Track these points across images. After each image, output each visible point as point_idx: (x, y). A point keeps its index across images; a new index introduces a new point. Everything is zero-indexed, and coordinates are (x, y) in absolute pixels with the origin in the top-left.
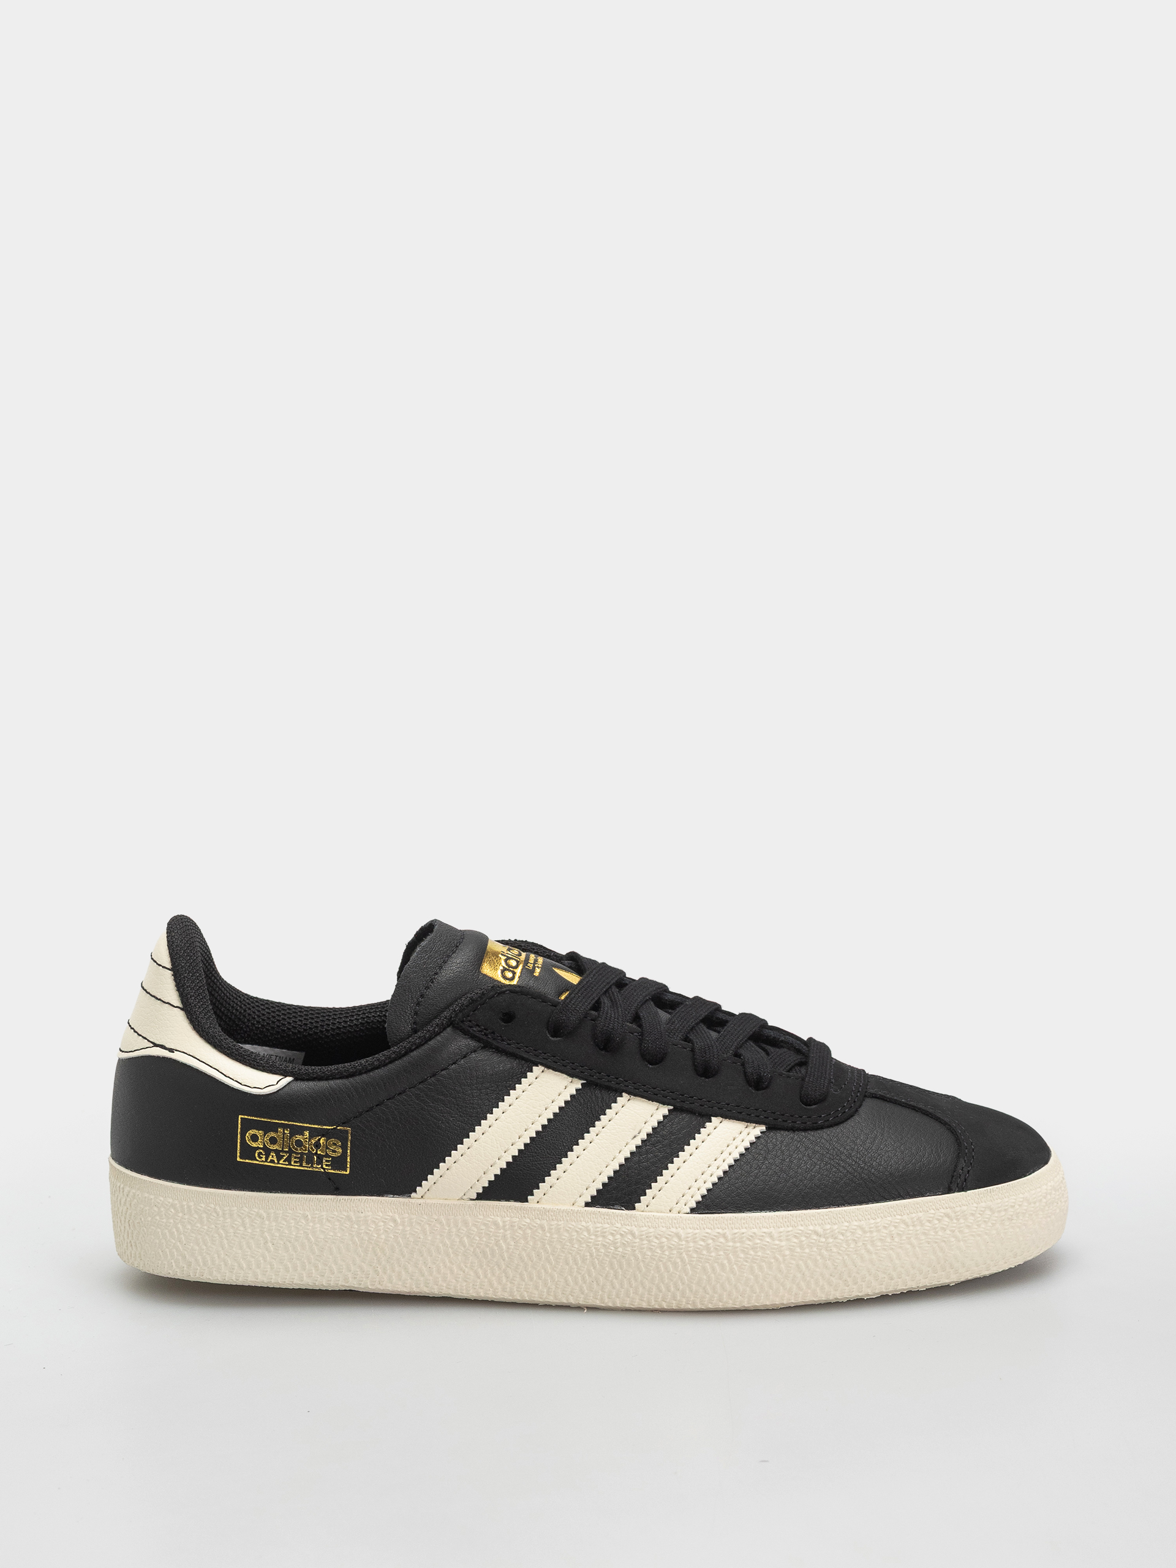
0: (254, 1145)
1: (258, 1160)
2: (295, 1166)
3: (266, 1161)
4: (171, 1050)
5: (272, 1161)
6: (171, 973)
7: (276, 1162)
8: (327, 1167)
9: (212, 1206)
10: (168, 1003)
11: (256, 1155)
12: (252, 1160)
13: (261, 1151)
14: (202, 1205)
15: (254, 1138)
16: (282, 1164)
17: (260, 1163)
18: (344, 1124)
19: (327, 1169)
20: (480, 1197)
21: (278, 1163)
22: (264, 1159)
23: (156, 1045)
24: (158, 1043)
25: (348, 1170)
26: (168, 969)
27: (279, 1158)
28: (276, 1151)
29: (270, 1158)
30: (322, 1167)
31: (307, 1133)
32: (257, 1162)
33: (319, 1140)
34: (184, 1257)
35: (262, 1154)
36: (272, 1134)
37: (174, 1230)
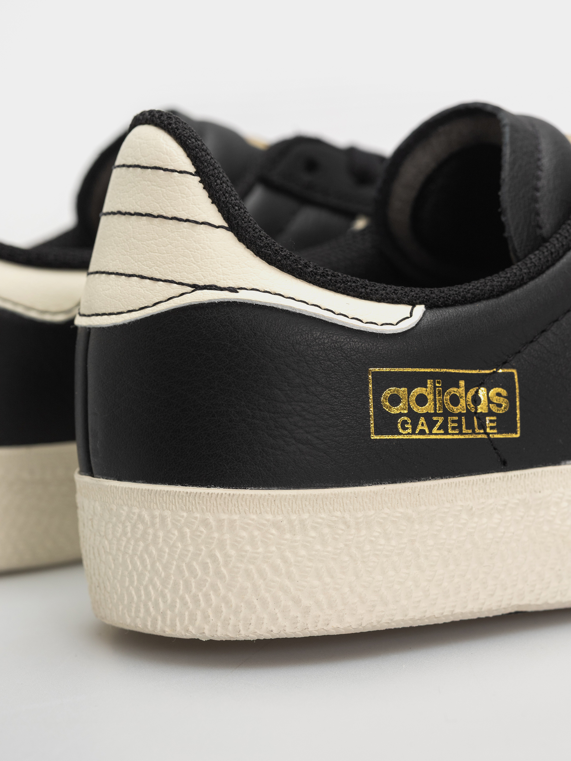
0: (394, 411)
1: (401, 434)
2: (453, 434)
3: (413, 433)
4: (233, 290)
5: (422, 432)
6: (198, 179)
7: (427, 431)
8: (492, 431)
9: (338, 514)
10: (203, 223)
11: (399, 425)
12: (393, 434)
13: (406, 418)
14: (323, 515)
15: (395, 400)
16: (437, 434)
17: (406, 437)
18: (504, 365)
19: (492, 433)
21: (431, 433)
22: (410, 431)
23: (196, 287)
24: (201, 283)
25: (519, 432)
26: (191, 174)
27: (431, 424)
28: (428, 416)
29: (420, 427)
30: (485, 433)
31: (462, 383)
32: (401, 437)
33: (477, 392)
34: (297, 602)
35: (408, 423)
36: (418, 391)
37: (279, 561)
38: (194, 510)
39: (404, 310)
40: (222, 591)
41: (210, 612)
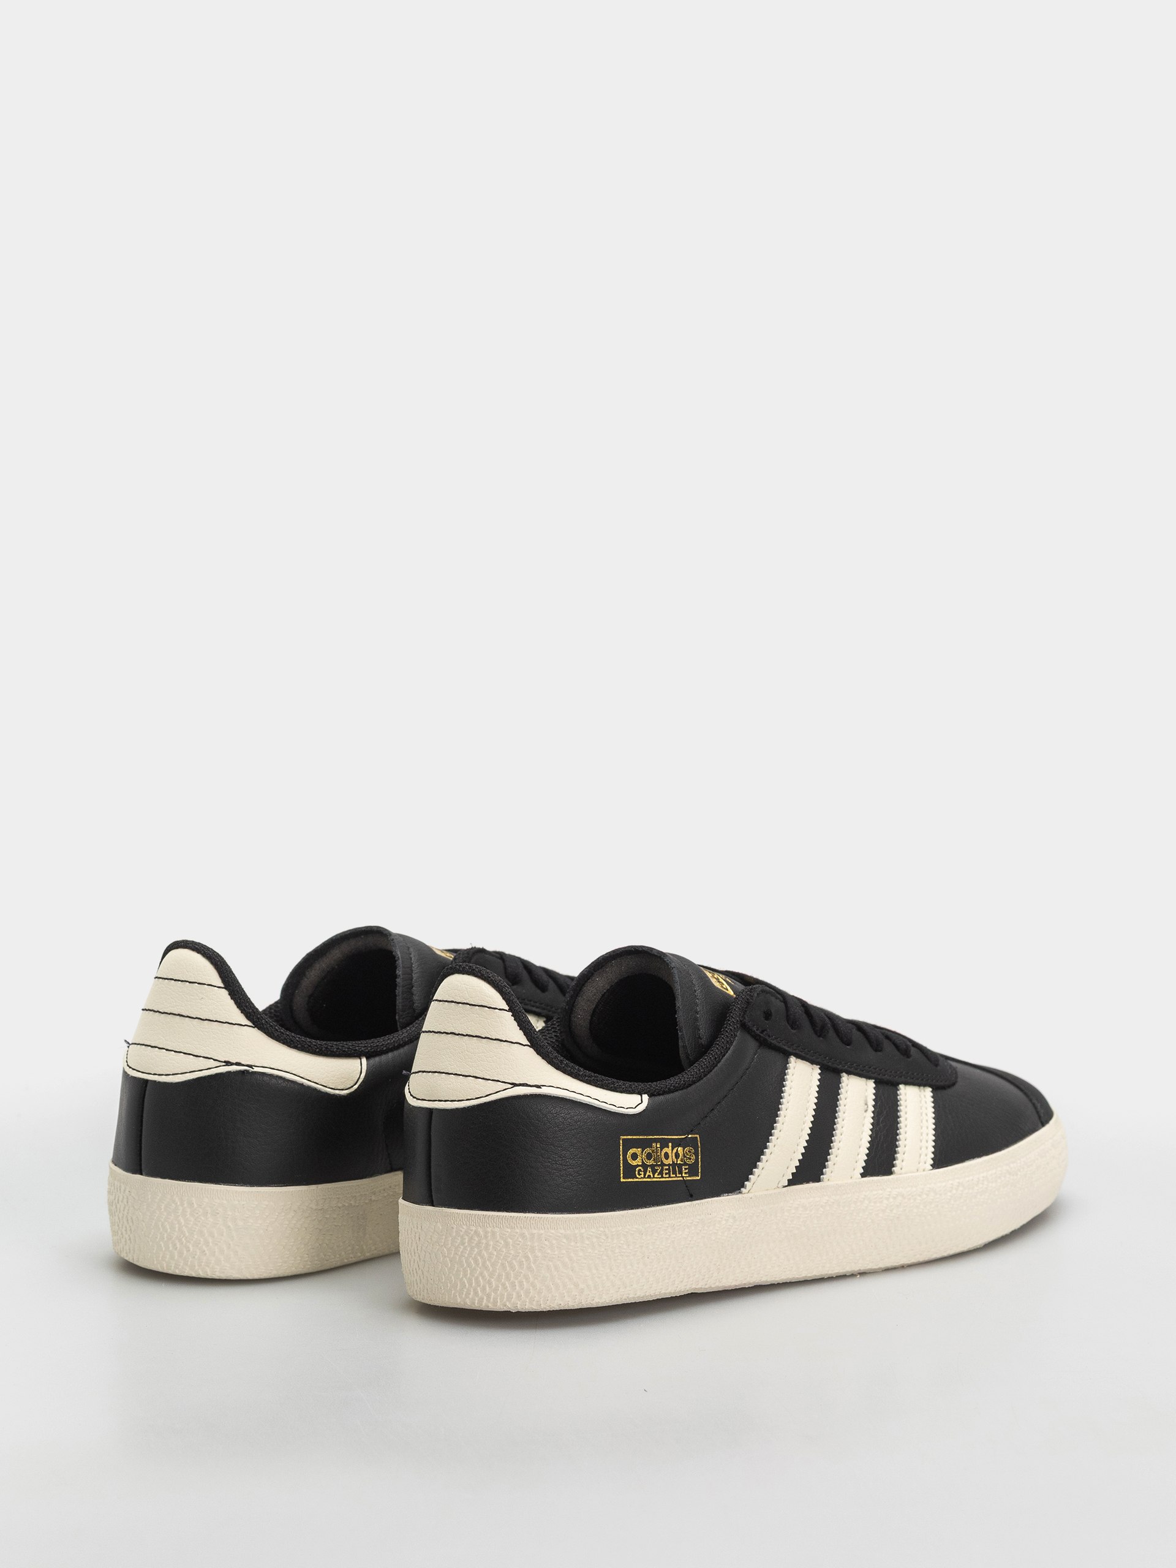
0: (634, 1163)
1: (637, 1178)
2: (666, 1178)
3: (644, 1177)
4: (539, 1087)
5: (649, 1177)
6: (511, 1013)
7: (652, 1176)
8: (686, 1175)
9: (602, 1229)
10: (516, 1043)
11: (637, 1172)
12: (633, 1178)
13: (641, 1168)
14: (593, 1230)
15: (635, 1156)
16: (657, 1178)
17: (640, 1180)
18: (691, 1132)
19: (686, 1177)
20: (791, 1183)
21: (654, 1177)
22: (642, 1176)
23: (515, 1085)
24: (517, 1083)
25: (700, 1176)
26: (506, 1010)
27: (654, 1172)
28: (652, 1166)
29: (648, 1174)
30: (682, 1177)
31: (670, 1144)
32: (637, 1180)
33: (677, 1150)
34: (576, 1285)
35: (641, 1171)
36: (648, 1150)
37: (567, 1260)
38: (516, 1227)
39: (636, 1098)
40: (531, 1280)
41: (522, 1293)
